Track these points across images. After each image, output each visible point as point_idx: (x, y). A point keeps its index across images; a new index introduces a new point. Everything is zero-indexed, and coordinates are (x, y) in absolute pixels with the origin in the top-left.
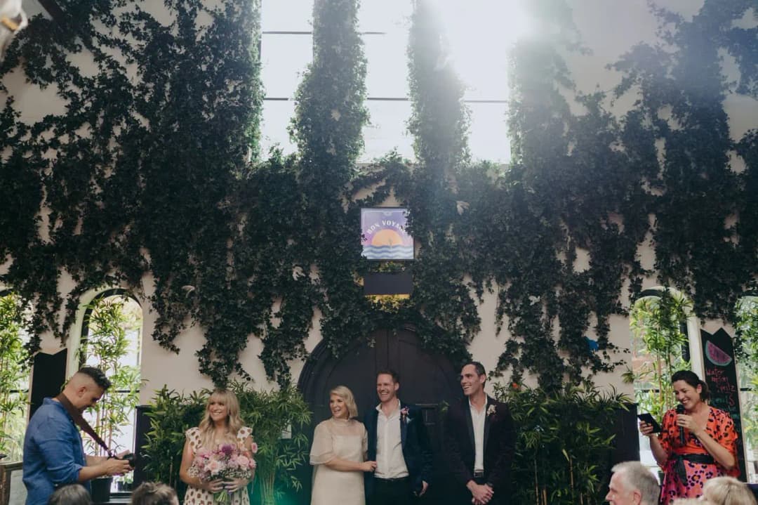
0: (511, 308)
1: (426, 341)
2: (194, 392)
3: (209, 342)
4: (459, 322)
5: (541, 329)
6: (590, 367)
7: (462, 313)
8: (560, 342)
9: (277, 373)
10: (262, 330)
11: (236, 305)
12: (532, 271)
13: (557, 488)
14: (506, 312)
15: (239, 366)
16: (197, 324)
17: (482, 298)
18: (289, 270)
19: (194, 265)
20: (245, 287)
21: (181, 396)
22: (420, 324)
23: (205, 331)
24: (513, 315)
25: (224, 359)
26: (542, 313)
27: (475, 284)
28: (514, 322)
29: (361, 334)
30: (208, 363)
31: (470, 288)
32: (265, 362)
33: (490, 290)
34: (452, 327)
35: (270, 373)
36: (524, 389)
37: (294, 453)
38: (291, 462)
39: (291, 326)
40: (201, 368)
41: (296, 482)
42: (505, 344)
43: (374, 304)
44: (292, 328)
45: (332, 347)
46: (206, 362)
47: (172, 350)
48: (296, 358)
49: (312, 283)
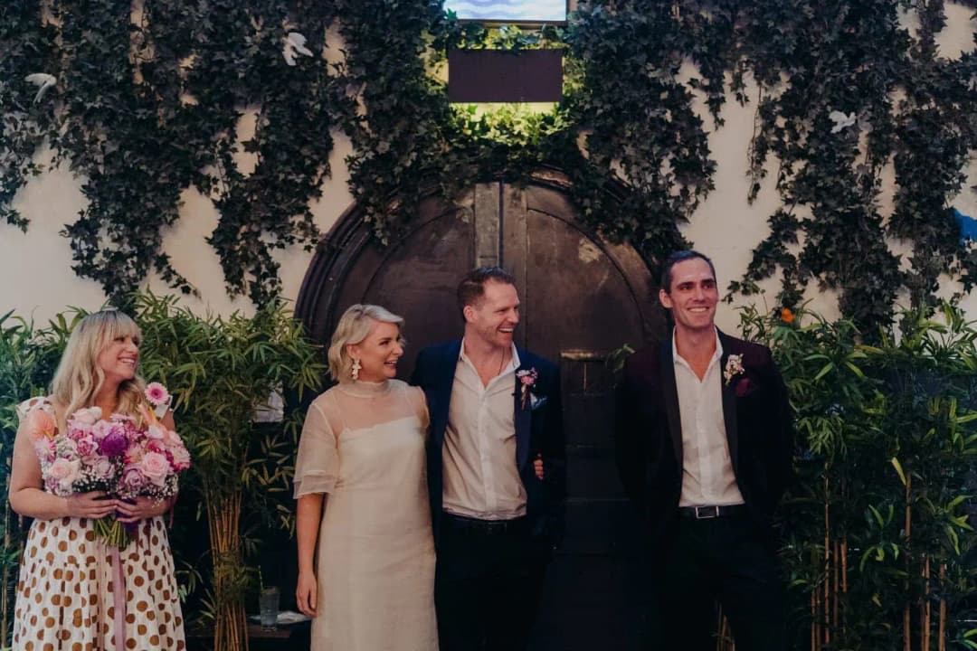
0: (786, 139)
1: (589, 211)
2: (60, 316)
3: (93, 205)
4: (666, 168)
5: (854, 189)
6: (957, 277)
7: (675, 148)
8: (894, 219)
9: (248, 277)
10: (215, 180)
11: (154, 119)
12: (841, 54)
13: (875, 541)
14: (774, 148)
15: (162, 261)
16: (66, 163)
17: (721, 115)
18: (274, 41)
19: (53, 27)
20: (172, 79)
21: (29, 324)
22: (577, 173)
23: (84, 180)
24: (787, 154)
25: (131, 244)
26: (857, 152)
27: (706, 82)
28: (790, 172)
29: (439, 192)
30: (92, 253)
31: (694, 92)
32: (221, 251)
33: (739, 97)
34: (649, 179)
35: (233, 276)
36: (806, 323)
37: (286, 454)
38: (277, 474)
39: (279, 172)
40: (78, 263)
41: (289, 517)
42: (769, 221)
43: (472, 125)
44: (282, 176)
45: (374, 220)
46: (88, 249)
47: (11, 220)
48: (292, 243)
49: (330, 74)
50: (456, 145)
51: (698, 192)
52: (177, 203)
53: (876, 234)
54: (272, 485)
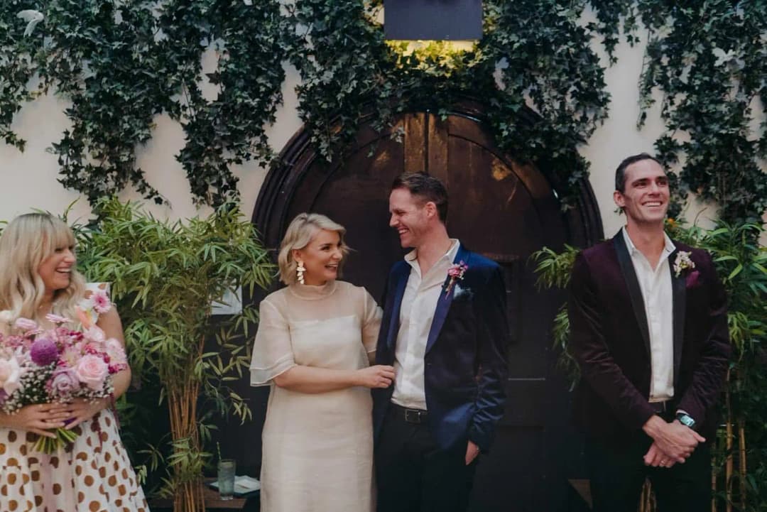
0: (669, 74)
1: (505, 133)
3: (76, 125)
9: (213, 190)
10: (183, 106)
11: (128, 53)
14: (659, 82)
15: (138, 175)
16: (53, 88)
17: (614, 54)
22: (494, 102)
23: (69, 104)
24: (671, 88)
25: (111, 161)
27: (603, 25)
28: (672, 103)
29: (376, 116)
30: (77, 168)
31: (592, 34)
32: (188, 167)
33: (630, 38)
35: (199, 189)
37: (239, 346)
38: (231, 364)
39: (237, 97)
40: (64, 177)
41: (241, 404)
42: (655, 144)
43: (404, 59)
44: (240, 100)
45: (319, 141)
46: (73, 165)
47: (8, 141)
48: (248, 159)
49: (282, 14)
50: (391, 76)
51: (595, 118)
52: (150, 125)
53: (749, 154)
54: (225, 375)
